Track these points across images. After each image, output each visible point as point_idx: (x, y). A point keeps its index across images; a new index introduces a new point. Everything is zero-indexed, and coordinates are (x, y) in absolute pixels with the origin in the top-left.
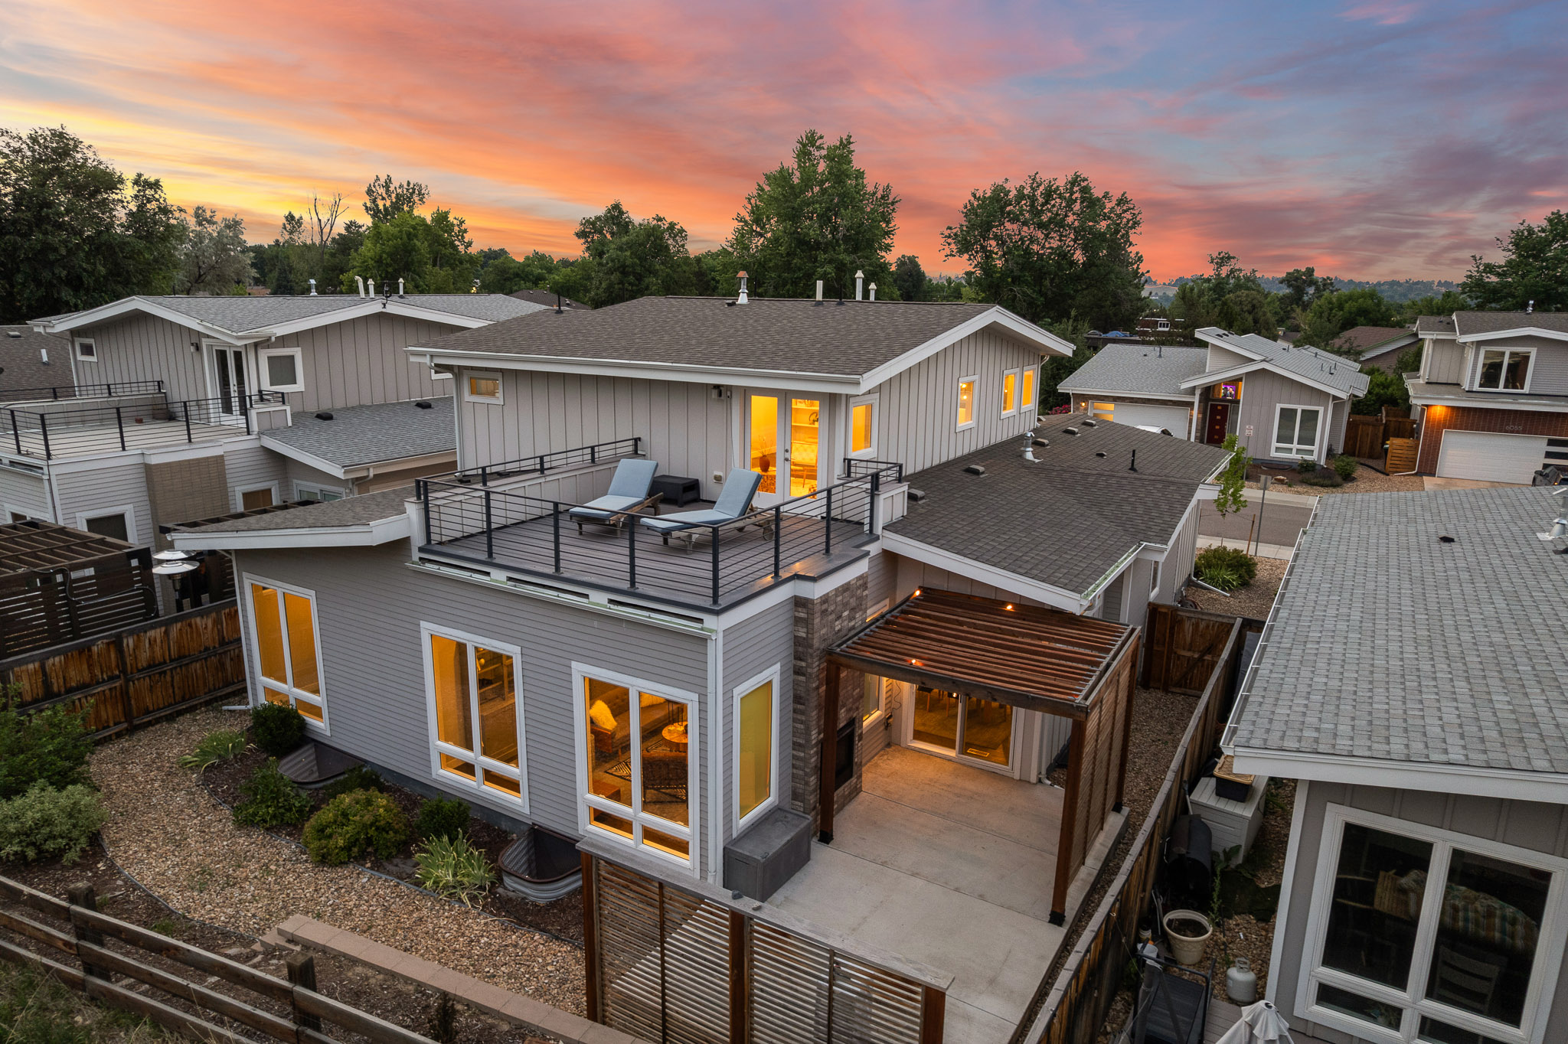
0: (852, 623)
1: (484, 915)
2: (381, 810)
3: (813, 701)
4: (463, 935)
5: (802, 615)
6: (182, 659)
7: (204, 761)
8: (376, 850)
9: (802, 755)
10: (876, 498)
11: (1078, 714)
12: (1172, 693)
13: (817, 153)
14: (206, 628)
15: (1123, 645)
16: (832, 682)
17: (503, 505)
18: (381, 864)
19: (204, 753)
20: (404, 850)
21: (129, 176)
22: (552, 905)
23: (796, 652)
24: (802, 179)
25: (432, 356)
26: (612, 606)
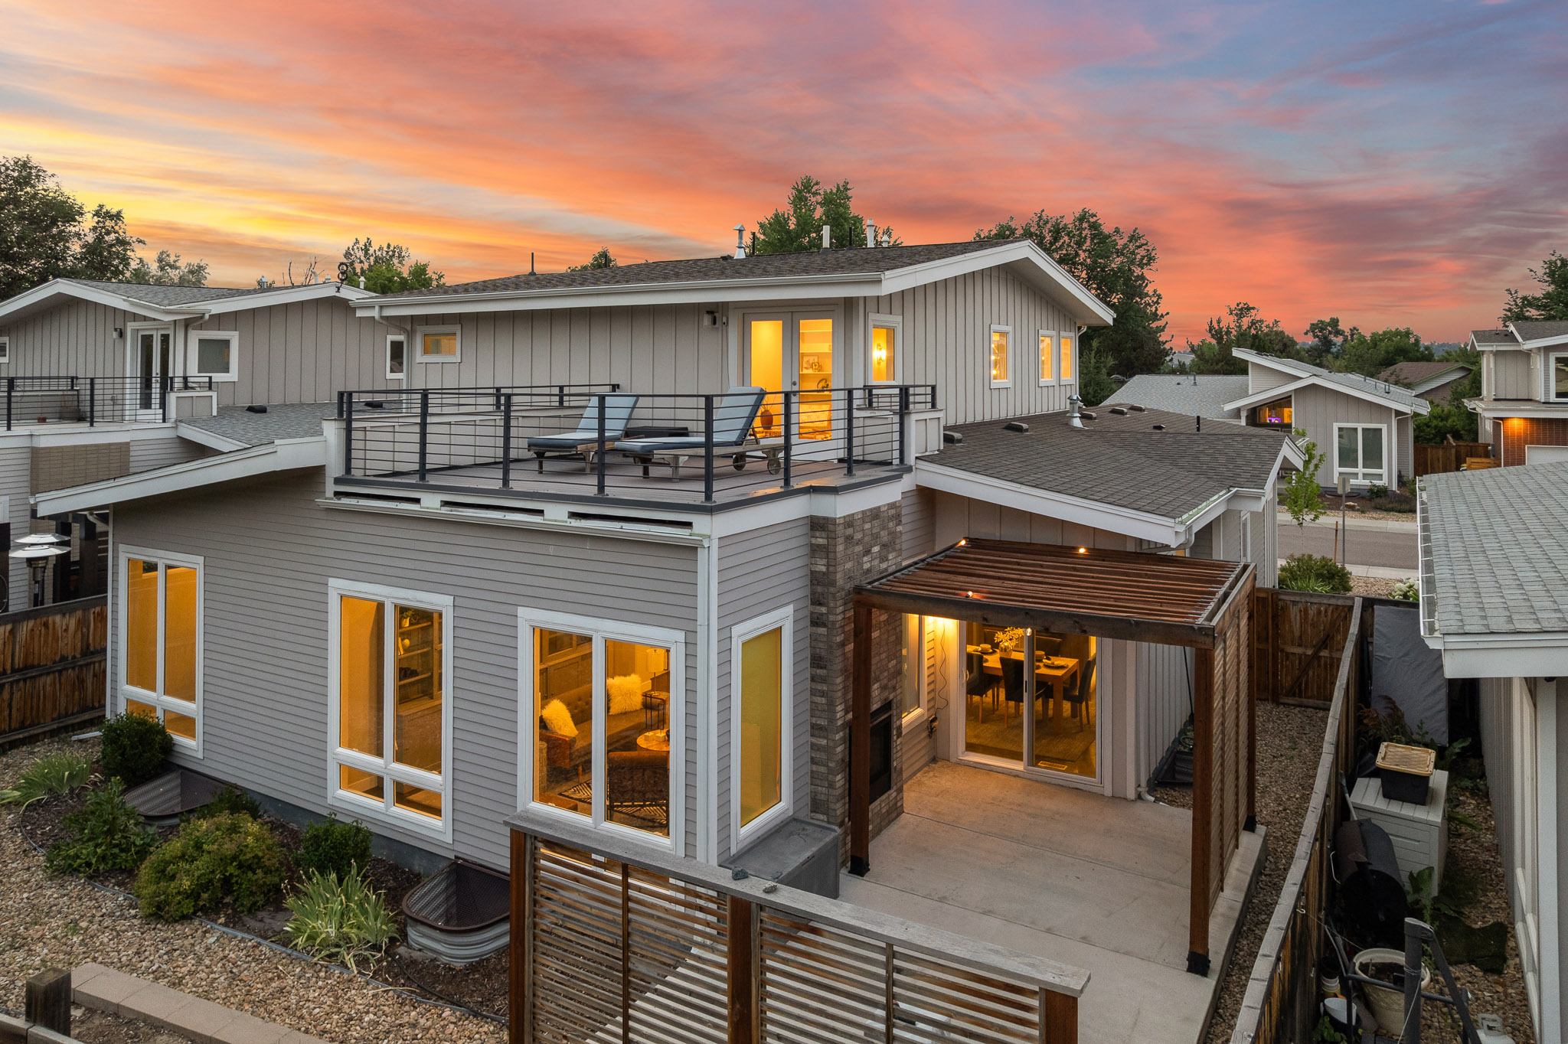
0: (884, 566)
1: (374, 983)
2: (250, 839)
3: (838, 664)
4: (340, 1010)
5: (821, 541)
6: (28, 670)
7: (27, 796)
8: (236, 900)
9: (824, 742)
10: (906, 418)
11: (1203, 639)
12: (1284, 704)
13: (813, 199)
14: (66, 630)
15: (1237, 580)
16: (861, 633)
17: (445, 439)
18: (240, 918)
19: (30, 783)
20: (273, 899)
21: (90, 207)
22: (473, 968)
23: (813, 593)
24: (798, 224)
25: (381, 307)
26: (573, 521)
